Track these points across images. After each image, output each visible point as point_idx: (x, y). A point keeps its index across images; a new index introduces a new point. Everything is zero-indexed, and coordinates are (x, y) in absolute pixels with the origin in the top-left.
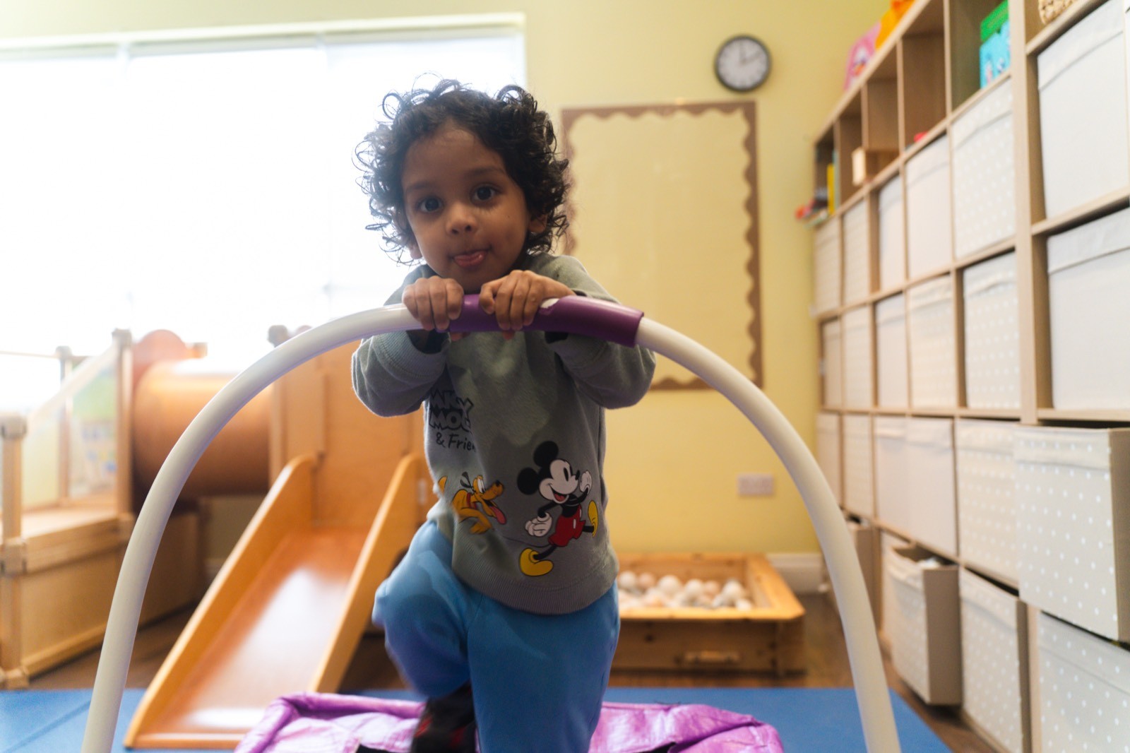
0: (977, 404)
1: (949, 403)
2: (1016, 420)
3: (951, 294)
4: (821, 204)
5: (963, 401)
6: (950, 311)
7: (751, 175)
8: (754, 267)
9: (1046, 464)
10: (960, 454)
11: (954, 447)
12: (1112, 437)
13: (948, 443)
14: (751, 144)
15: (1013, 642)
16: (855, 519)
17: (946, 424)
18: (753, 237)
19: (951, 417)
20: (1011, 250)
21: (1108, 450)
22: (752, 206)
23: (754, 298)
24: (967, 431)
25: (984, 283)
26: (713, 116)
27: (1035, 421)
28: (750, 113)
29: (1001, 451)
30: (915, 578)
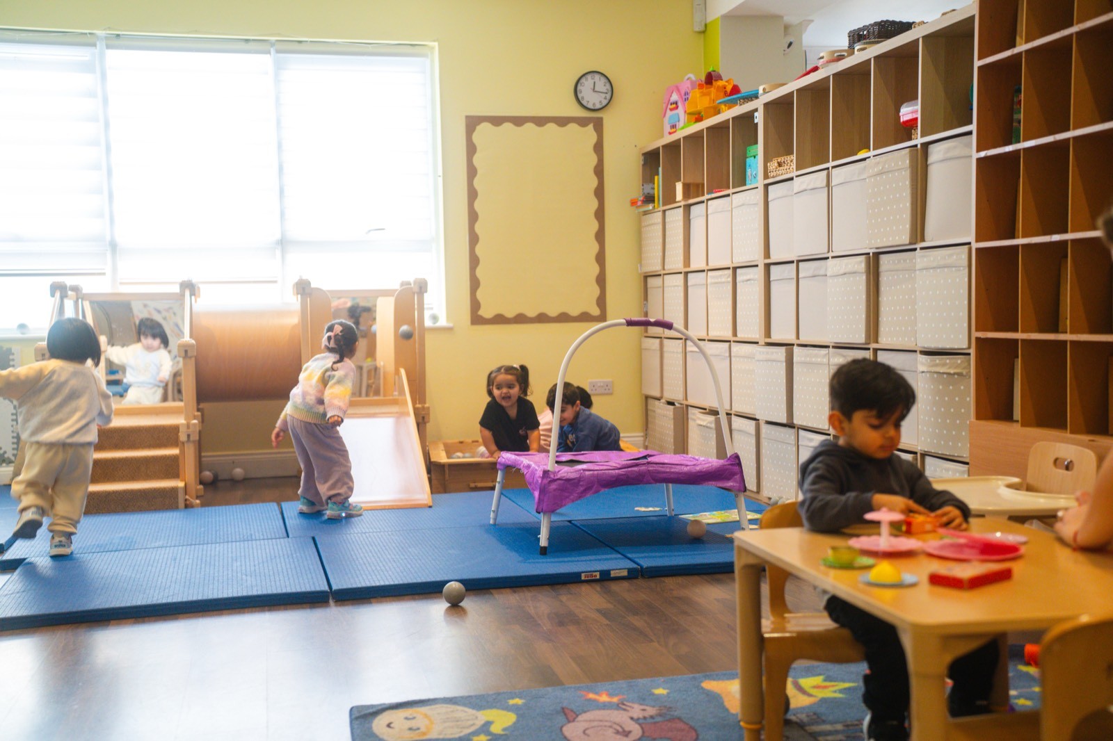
0: (741, 335)
1: (728, 334)
2: (757, 343)
3: (730, 279)
4: (649, 199)
5: (735, 334)
6: (730, 287)
7: (599, 171)
8: (600, 236)
9: (766, 361)
10: (733, 359)
11: (730, 356)
12: (786, 349)
13: (728, 354)
14: (599, 148)
15: (753, 441)
16: (671, 403)
17: (727, 345)
18: (600, 214)
19: (730, 341)
20: (757, 266)
21: (785, 354)
22: (599, 193)
23: (601, 258)
24: (736, 348)
25: (746, 278)
26: (573, 127)
27: (764, 344)
28: (599, 126)
29: (750, 357)
30: (711, 423)
